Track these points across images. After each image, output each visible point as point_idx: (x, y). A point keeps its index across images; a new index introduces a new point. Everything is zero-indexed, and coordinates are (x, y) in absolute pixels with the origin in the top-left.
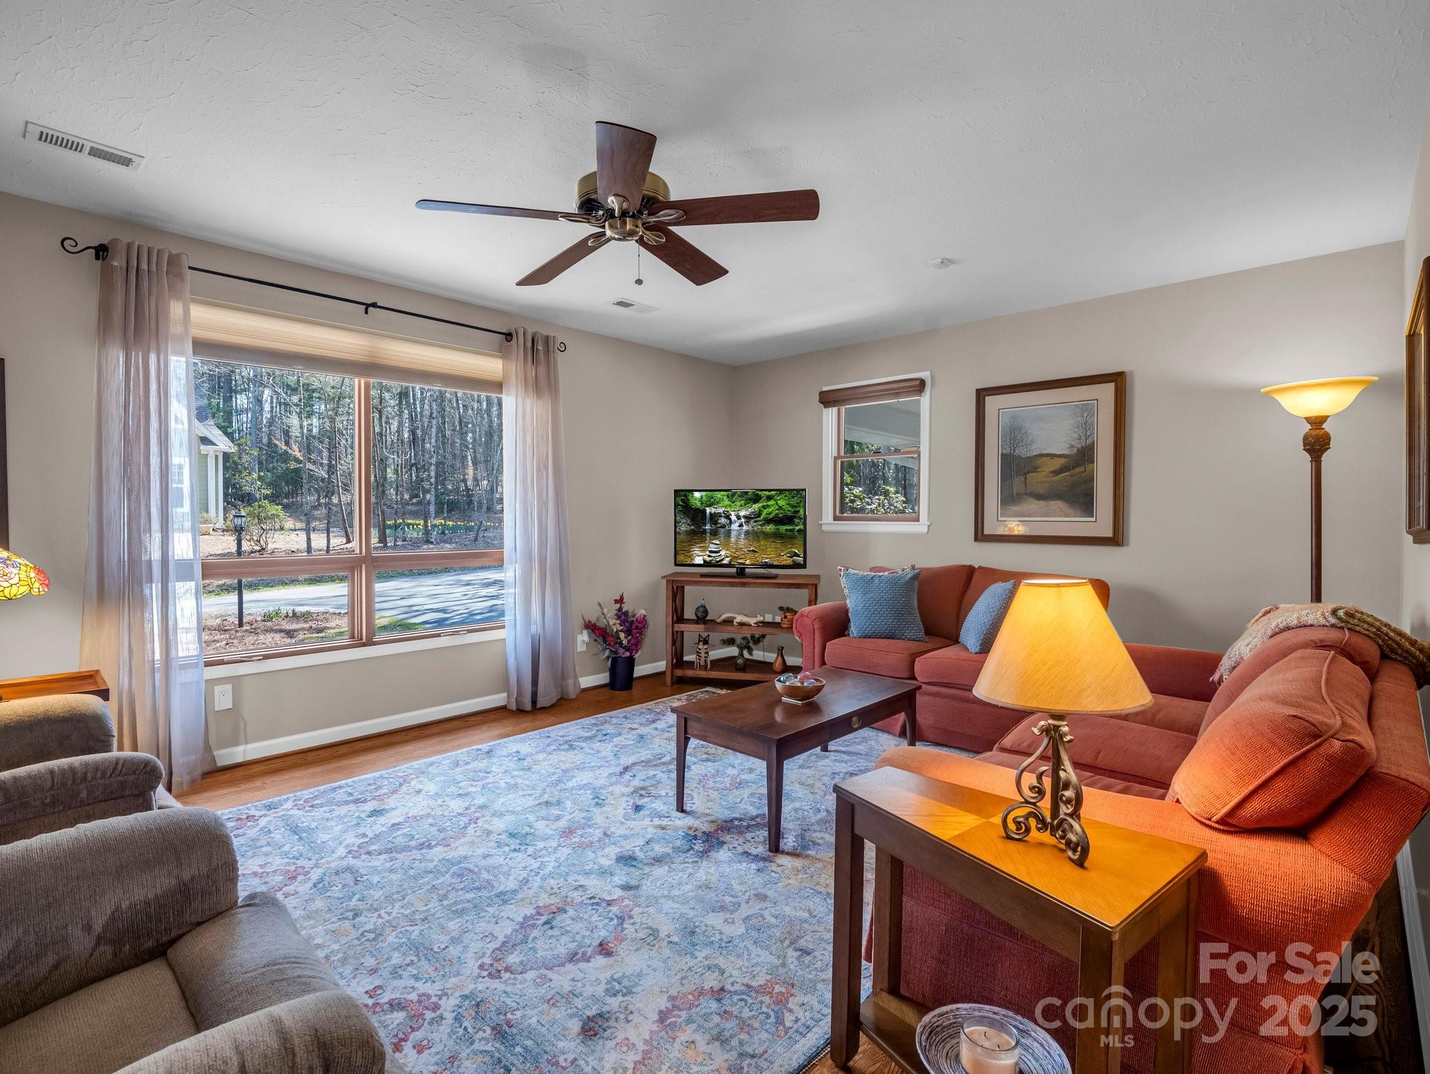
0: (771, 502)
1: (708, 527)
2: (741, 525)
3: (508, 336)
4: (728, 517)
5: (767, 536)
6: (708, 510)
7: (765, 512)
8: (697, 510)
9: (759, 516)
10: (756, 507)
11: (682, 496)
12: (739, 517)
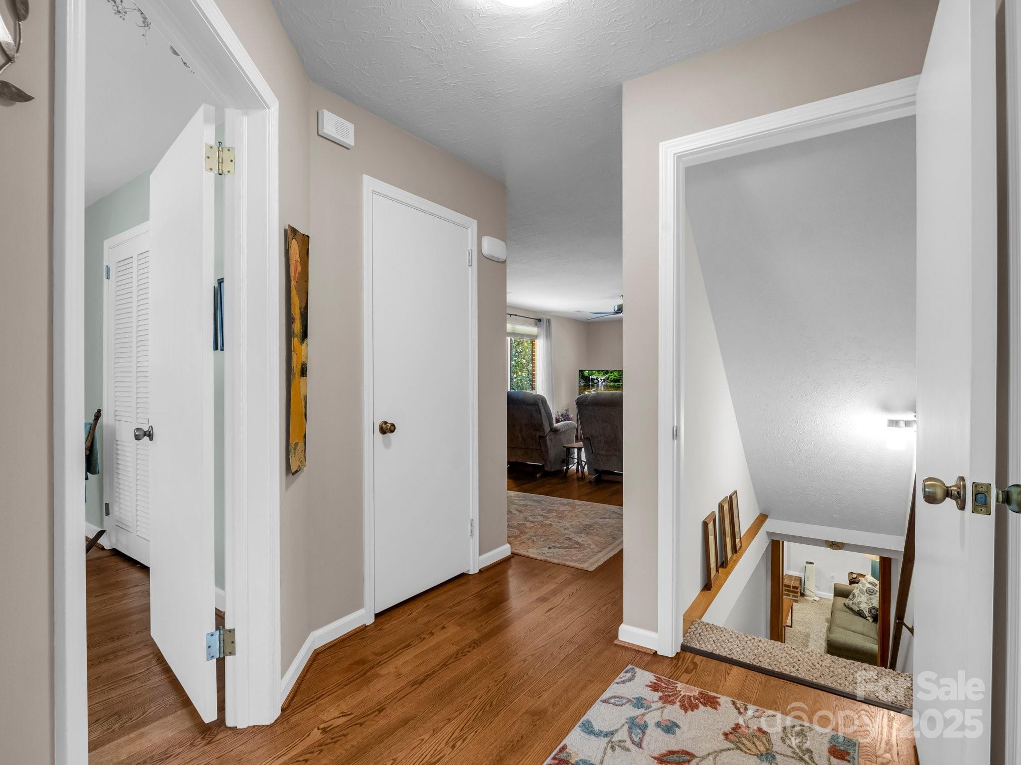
0: (612, 374)
1: (591, 384)
2: (602, 383)
3: (540, 320)
4: (597, 380)
5: (611, 387)
6: (591, 377)
7: (610, 377)
8: (587, 377)
9: (608, 379)
10: (607, 375)
11: (581, 372)
12: (601, 380)
